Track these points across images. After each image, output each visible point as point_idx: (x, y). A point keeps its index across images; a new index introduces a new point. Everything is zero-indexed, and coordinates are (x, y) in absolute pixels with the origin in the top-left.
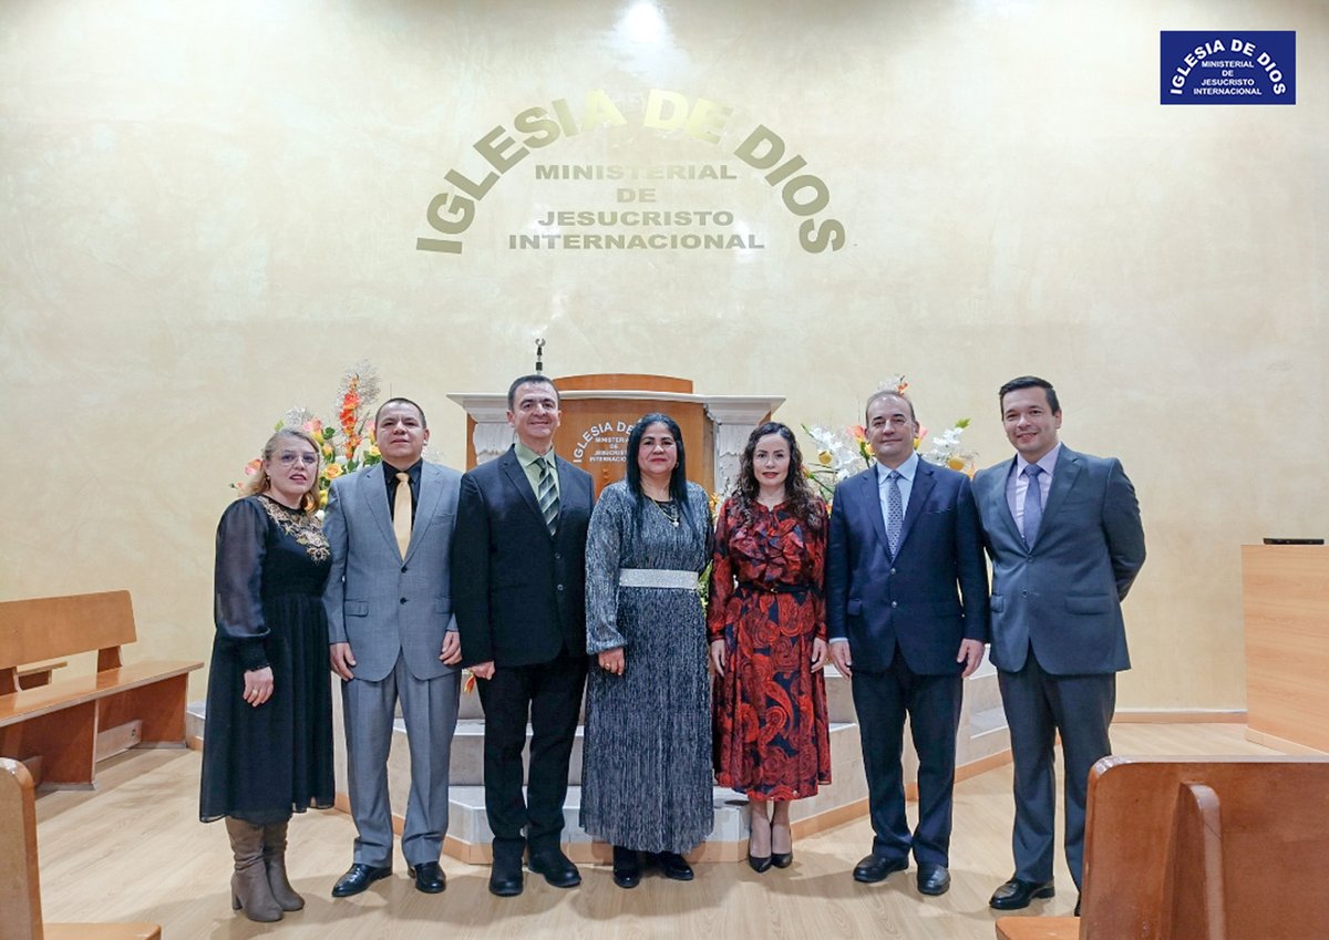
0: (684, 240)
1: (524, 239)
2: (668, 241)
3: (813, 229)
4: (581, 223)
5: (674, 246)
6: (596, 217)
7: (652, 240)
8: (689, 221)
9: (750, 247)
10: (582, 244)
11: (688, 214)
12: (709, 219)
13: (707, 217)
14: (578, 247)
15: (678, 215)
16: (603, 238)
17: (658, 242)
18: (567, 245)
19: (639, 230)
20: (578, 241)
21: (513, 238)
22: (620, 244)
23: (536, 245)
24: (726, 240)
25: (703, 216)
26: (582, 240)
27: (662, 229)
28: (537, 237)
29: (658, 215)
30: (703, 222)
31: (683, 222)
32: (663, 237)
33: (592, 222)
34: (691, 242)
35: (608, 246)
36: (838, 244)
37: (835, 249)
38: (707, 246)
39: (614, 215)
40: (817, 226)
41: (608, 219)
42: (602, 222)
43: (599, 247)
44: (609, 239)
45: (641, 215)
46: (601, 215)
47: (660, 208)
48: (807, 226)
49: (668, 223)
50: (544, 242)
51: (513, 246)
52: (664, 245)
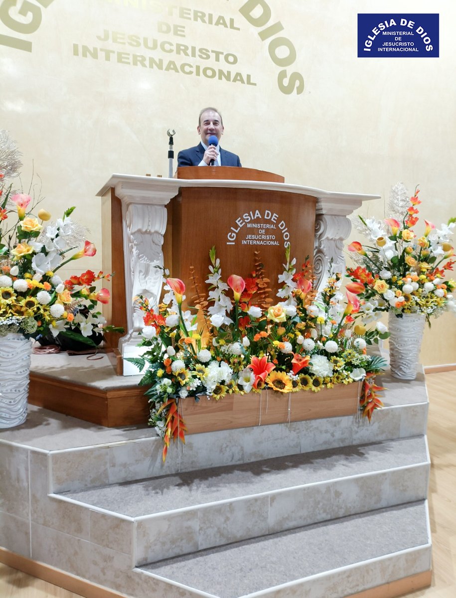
0: (205, 70)
1: (85, 49)
2: (194, 70)
3: (286, 77)
4: (130, 44)
5: (198, 74)
6: (142, 41)
7: (183, 66)
8: (208, 57)
9: (247, 84)
10: (131, 60)
11: (207, 51)
12: (222, 57)
13: (221, 56)
14: (129, 63)
15: (201, 50)
16: (148, 59)
17: (187, 69)
18: (120, 60)
19: (173, 57)
20: (128, 59)
21: (76, 47)
22: (160, 67)
23: (95, 55)
24: (232, 76)
25: (218, 54)
26: (131, 57)
27: (190, 60)
28: (95, 49)
29: (187, 48)
30: (217, 59)
31: (204, 56)
32: (191, 66)
33: (139, 44)
34: (209, 73)
35: (151, 66)
36: (300, 90)
37: (298, 94)
38: (220, 78)
39: (155, 42)
40: (289, 75)
41: (150, 44)
42: (146, 46)
43: (144, 65)
44: (152, 61)
45: (175, 46)
46: (146, 40)
47: (188, 42)
48: (282, 75)
49: (194, 55)
50: (101, 55)
51: (76, 53)
52: (191, 73)
